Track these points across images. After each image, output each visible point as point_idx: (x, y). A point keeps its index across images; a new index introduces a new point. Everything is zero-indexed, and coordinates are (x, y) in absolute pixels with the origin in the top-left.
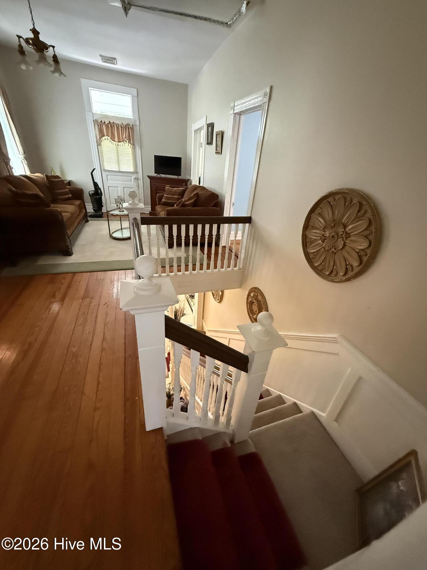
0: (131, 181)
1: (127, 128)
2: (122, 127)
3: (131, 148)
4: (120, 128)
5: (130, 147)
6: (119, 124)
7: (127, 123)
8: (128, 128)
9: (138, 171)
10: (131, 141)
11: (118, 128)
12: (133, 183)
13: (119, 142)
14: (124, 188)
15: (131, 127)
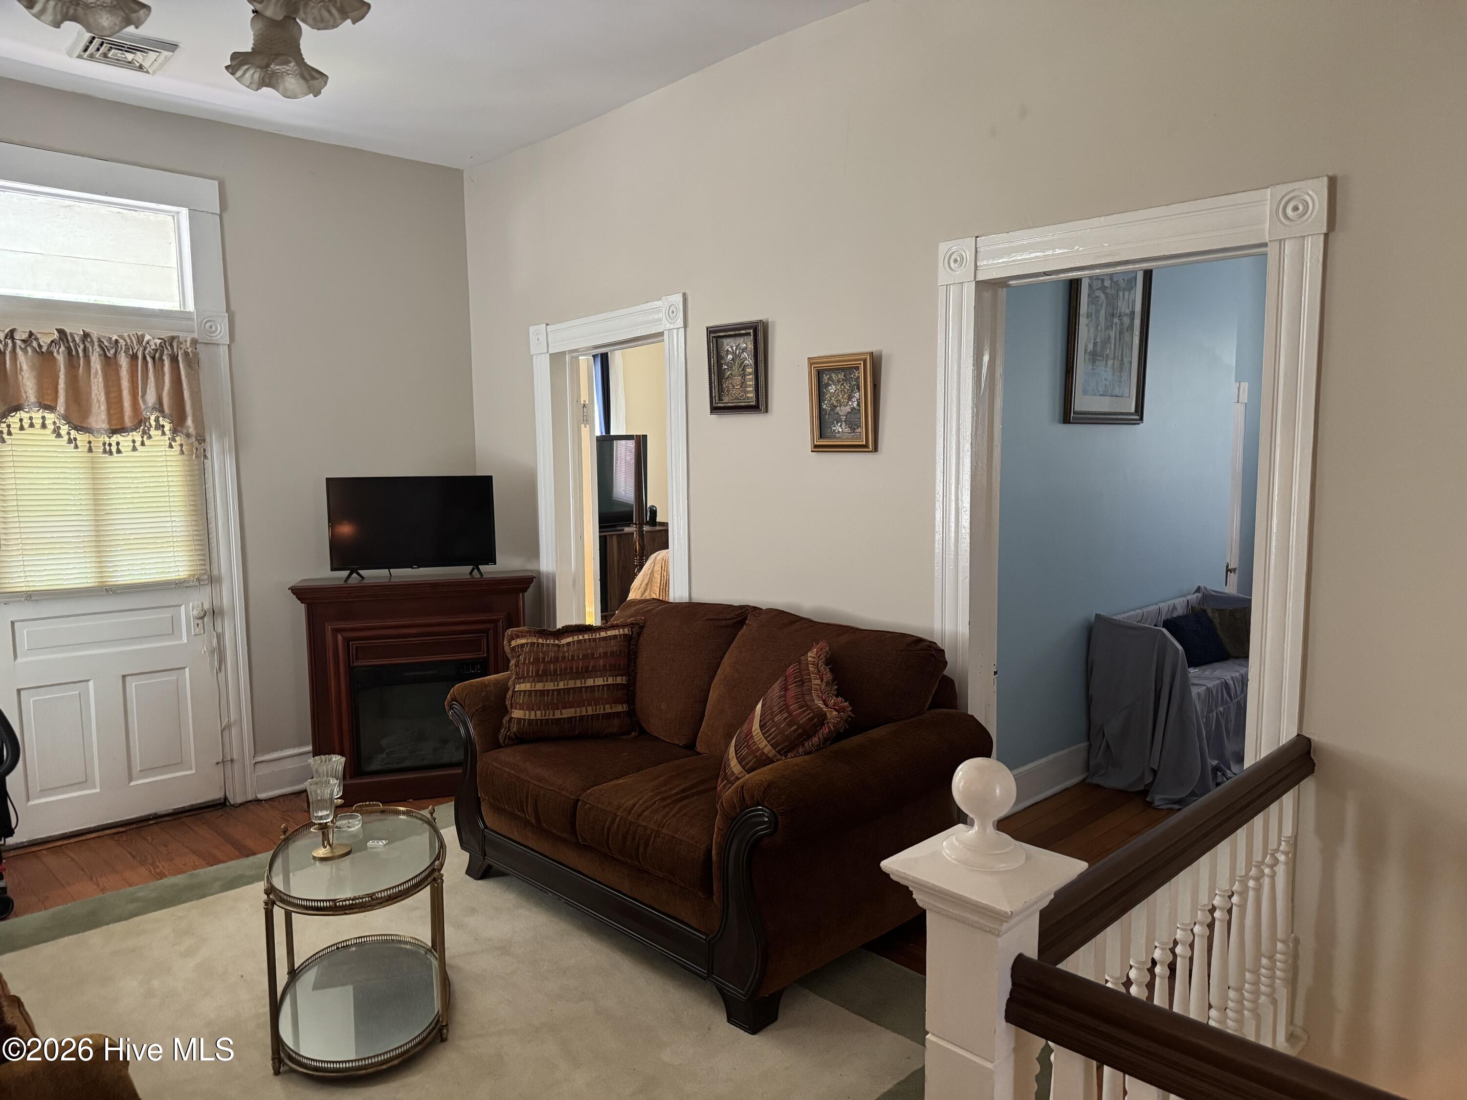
0: (173, 630)
1: (165, 358)
2: (134, 357)
3: (181, 457)
4: (124, 361)
5: (182, 452)
6: (117, 341)
7: (166, 335)
8: (174, 359)
9: (215, 573)
10: (189, 422)
11: (110, 363)
12: (185, 640)
13: (114, 432)
14: (124, 677)
15: (186, 354)
